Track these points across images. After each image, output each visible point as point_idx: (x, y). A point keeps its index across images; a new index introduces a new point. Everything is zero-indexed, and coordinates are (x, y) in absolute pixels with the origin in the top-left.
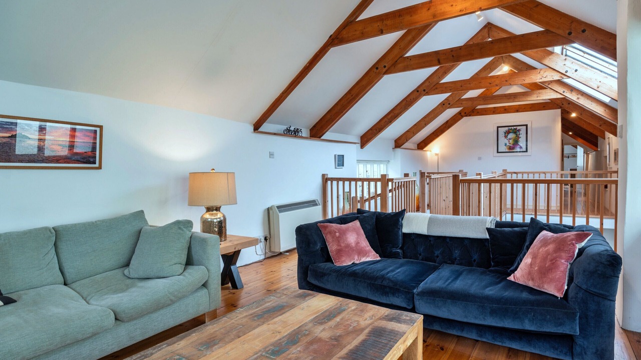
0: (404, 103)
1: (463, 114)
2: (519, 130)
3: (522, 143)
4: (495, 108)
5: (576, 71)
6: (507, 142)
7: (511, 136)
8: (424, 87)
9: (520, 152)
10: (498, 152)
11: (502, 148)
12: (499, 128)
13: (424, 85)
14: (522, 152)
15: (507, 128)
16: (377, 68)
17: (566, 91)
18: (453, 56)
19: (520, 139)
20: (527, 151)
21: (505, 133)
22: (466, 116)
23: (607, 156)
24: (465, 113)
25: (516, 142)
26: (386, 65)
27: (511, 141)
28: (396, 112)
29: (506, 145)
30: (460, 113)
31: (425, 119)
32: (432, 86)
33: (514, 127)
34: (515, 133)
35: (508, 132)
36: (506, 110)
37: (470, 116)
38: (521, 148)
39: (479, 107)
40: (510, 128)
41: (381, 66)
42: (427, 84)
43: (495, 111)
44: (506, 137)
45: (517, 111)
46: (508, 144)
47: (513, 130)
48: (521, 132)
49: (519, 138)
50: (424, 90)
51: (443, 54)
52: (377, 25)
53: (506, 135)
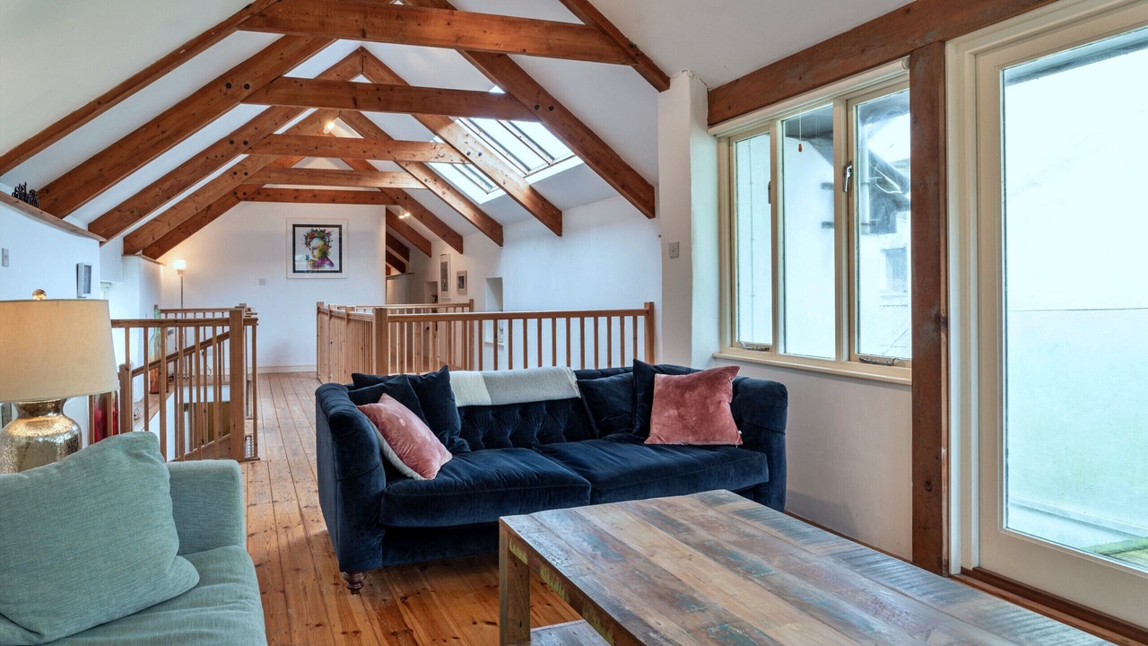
0: (201, 161)
1: (240, 195)
2: (329, 234)
3: (333, 255)
4: (297, 190)
5: (480, 154)
6: (309, 253)
7: (316, 242)
8: (245, 136)
9: (331, 272)
10: (294, 271)
11: (302, 264)
12: (296, 228)
13: (244, 133)
14: (335, 272)
15: (309, 229)
16: (229, 86)
17: (429, 180)
18: (379, 99)
19: (330, 250)
20: (340, 271)
21: (306, 238)
22: (246, 200)
23: (436, 283)
24: (245, 194)
25: (324, 256)
26: (250, 84)
27: (316, 252)
28: (184, 178)
29: (307, 258)
30: (235, 194)
31: (196, 198)
32: (261, 137)
33: (322, 229)
34: (322, 238)
35: (310, 237)
36: (315, 197)
37: (253, 200)
38: (332, 264)
39: (267, 186)
40: (314, 229)
41: (238, 82)
42: (251, 131)
43: (297, 197)
44: (308, 244)
45: (333, 201)
46: (311, 258)
47: (318, 233)
48: (331, 238)
49: (329, 247)
50: (246, 143)
51: (363, 91)
52: (354, 19)
53: (308, 240)
